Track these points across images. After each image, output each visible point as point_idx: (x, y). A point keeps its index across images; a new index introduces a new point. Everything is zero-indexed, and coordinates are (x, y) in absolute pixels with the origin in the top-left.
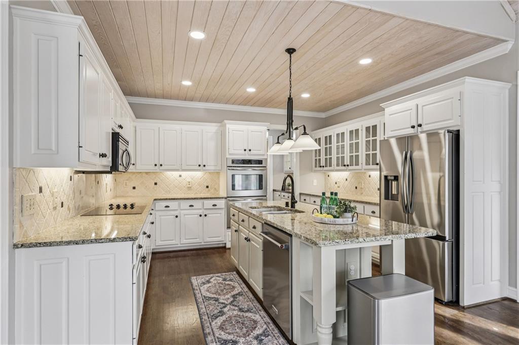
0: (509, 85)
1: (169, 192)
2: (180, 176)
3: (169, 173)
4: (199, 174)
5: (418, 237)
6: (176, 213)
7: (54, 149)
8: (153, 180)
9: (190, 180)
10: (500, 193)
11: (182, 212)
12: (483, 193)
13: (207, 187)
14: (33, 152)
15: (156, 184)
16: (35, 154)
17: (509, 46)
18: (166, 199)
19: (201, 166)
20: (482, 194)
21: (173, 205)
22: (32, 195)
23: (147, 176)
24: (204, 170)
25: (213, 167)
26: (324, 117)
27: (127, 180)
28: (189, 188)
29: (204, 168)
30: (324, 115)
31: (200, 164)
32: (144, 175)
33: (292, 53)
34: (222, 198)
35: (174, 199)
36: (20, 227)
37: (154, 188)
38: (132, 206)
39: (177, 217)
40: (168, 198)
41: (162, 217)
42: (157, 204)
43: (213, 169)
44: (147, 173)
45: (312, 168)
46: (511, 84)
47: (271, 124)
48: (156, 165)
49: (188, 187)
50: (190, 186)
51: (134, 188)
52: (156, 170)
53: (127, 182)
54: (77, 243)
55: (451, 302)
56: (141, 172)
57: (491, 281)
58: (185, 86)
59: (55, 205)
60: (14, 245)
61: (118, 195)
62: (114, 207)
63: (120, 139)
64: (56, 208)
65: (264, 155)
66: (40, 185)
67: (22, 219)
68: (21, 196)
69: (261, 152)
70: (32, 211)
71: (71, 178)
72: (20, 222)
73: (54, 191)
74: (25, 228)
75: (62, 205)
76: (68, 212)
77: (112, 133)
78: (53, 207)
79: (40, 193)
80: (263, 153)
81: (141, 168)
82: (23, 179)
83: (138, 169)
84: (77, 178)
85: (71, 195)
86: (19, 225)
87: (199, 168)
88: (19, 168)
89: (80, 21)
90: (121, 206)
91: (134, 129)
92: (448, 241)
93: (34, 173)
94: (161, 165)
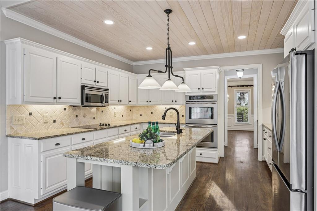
1: (159, 119)
2: (165, 108)
4: (177, 107)
7: (15, 96)
8: (150, 111)
13: (183, 116)
15: (152, 113)
22: (21, 116)
23: (147, 108)
25: (182, 102)
29: (176, 103)
32: (146, 107)
33: (170, 13)
37: (151, 115)
38: (109, 125)
42: (143, 125)
48: (147, 101)
49: (170, 116)
50: (172, 115)
51: (141, 115)
52: (147, 104)
53: (138, 111)
56: (144, 106)
59: (45, 121)
60: (6, 136)
61: (133, 119)
62: (102, 125)
63: (85, 89)
64: (47, 122)
65: (215, 92)
66: (30, 112)
67: (12, 126)
68: (11, 116)
69: (212, 89)
70: (20, 123)
71: (65, 109)
72: (11, 127)
73: (44, 115)
74: (15, 129)
75: (54, 121)
76: (62, 125)
77: (82, 86)
78: (43, 122)
79: (29, 115)
80: (214, 90)
81: (140, 103)
82: (14, 109)
83: (138, 103)
84: (72, 109)
85: (65, 117)
86: (10, 128)
87: (173, 103)
88: (9, 105)
89: (20, 40)
90: (107, 124)
91: (136, 80)
92: (296, 190)
93: (24, 107)
94: (150, 101)
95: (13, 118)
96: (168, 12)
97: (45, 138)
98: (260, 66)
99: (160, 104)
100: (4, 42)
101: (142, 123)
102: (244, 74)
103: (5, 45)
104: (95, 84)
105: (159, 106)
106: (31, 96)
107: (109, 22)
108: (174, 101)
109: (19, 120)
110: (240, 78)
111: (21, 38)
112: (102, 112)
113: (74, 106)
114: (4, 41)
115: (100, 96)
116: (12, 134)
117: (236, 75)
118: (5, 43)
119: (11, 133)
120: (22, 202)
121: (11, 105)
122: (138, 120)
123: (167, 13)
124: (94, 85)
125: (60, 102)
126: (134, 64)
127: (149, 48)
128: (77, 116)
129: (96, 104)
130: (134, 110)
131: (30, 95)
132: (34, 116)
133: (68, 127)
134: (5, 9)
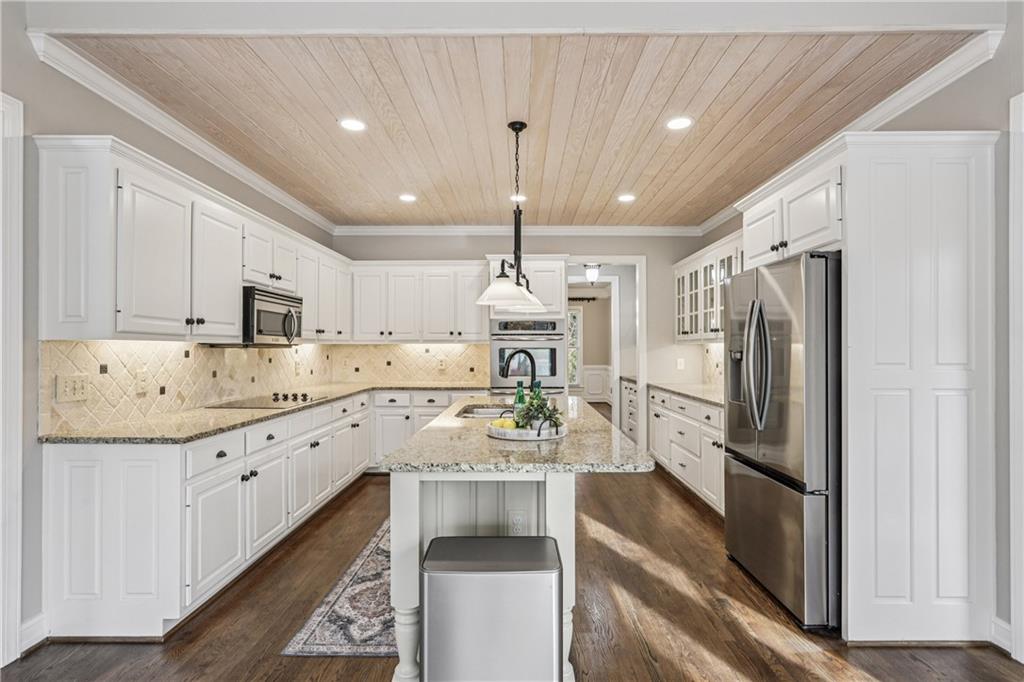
0: (994, 136)
1: (410, 378)
2: (427, 351)
3: (409, 347)
4: (456, 348)
5: (598, 471)
6: (407, 412)
7: (83, 314)
8: (386, 357)
9: (443, 357)
10: (967, 392)
11: (416, 410)
12: (910, 390)
13: (472, 370)
14: (61, 319)
15: (389, 363)
16: (63, 322)
17: (992, 42)
18: (391, 389)
19: (455, 335)
20: (907, 392)
21: (402, 398)
22: (80, 377)
23: (375, 350)
24: (460, 342)
25: (478, 335)
26: (701, 235)
27: (347, 357)
28: (442, 371)
29: (459, 338)
30: (699, 230)
31: (452, 330)
32: (372, 349)
33: (521, 130)
34: (483, 389)
35: (403, 389)
36: (52, 416)
37: (386, 370)
38: (305, 397)
39: (407, 418)
40: (393, 386)
41: (385, 418)
43: (475, 338)
44: (376, 346)
45: (674, 335)
46: (999, 132)
47: (571, 254)
48: (382, 333)
49: (440, 370)
50: (443, 367)
51: (357, 370)
52: (380, 341)
53: (347, 360)
54: (107, 441)
55: (825, 627)
56: (367, 346)
57: (938, 596)
58: (406, 204)
59: (141, 391)
60: (39, 439)
61: (334, 380)
62: (280, 397)
63: (256, 296)
64: (144, 394)
65: (559, 313)
66: (103, 363)
67: (56, 406)
68: (54, 376)
69: (554, 307)
70: (78, 397)
71: (187, 354)
72: (53, 410)
73: (138, 371)
74: (64, 418)
75: (163, 391)
76: (179, 401)
77: (244, 288)
78: (135, 393)
79: (101, 373)
80: (558, 310)
81: (360, 338)
82: (60, 355)
83: (356, 339)
84: (204, 354)
85: (188, 378)
86: (49, 414)
87: (452, 337)
88: (48, 341)
89: (109, 142)
90: (290, 396)
91: (349, 277)
92: (812, 493)
93: (87, 347)
94: (390, 333)
95: (60, 381)
96: (517, 127)
97: (199, 438)
98: (640, 262)
99: (417, 341)
100: (33, 139)
101: (373, 389)
102: (600, 274)
103: (37, 149)
104: (271, 284)
105: (408, 345)
106: (136, 316)
107: (353, 125)
108: (456, 333)
109: (75, 389)
110: (592, 283)
111: (115, 139)
112: (270, 361)
113: (212, 346)
114: (35, 136)
115: (282, 317)
116: (54, 433)
117: (584, 275)
118: (38, 143)
119: (52, 430)
120: (109, 640)
121: (52, 341)
122: (349, 383)
123: (514, 129)
124: (268, 286)
125: (200, 332)
126: (339, 231)
127: (408, 198)
128: (214, 374)
129: (277, 340)
130: (335, 355)
131: (134, 313)
132: (115, 377)
133: (195, 408)
134: (44, 35)
